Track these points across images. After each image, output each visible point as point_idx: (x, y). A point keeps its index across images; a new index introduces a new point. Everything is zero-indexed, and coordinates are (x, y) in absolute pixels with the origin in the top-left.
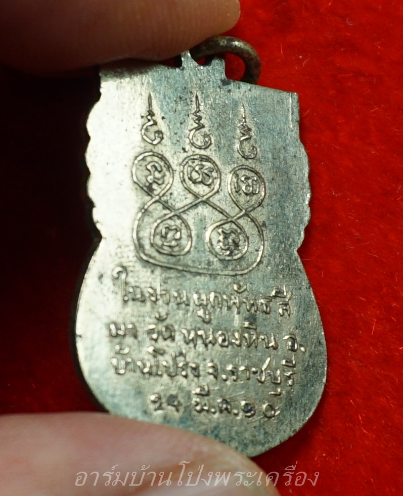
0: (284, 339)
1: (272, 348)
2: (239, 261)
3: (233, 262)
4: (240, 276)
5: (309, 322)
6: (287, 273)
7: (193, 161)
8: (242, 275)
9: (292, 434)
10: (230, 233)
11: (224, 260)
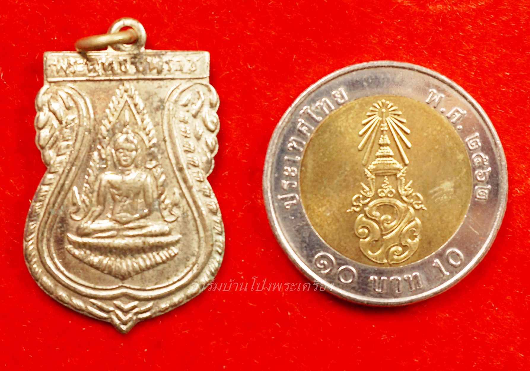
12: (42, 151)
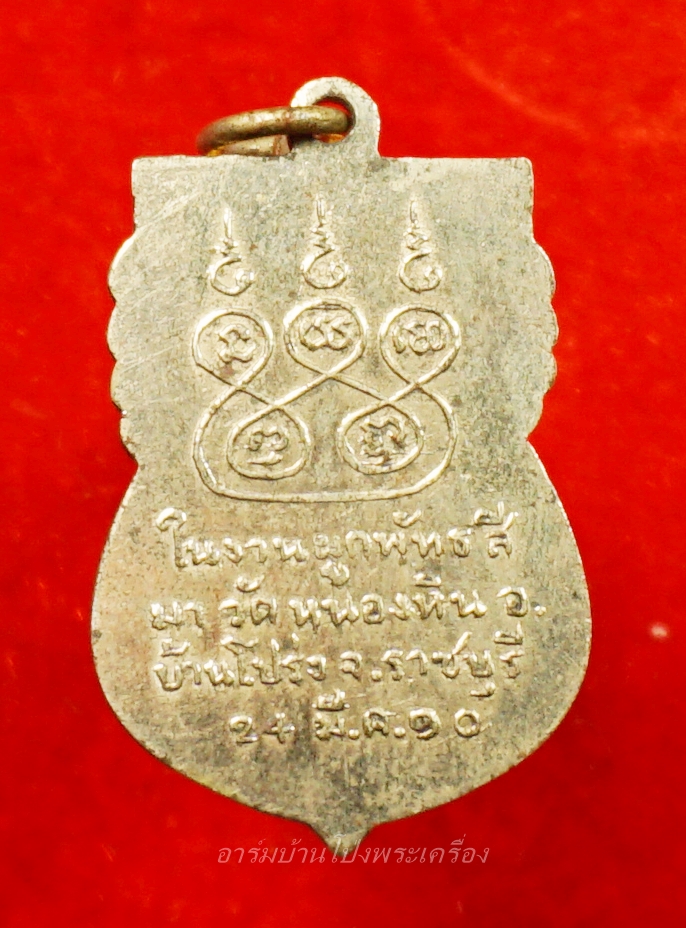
0: (499, 595)
1: (472, 616)
2: (404, 471)
3: (392, 474)
4: (406, 498)
5: (552, 562)
6: (504, 480)
7: (310, 312)
8: (410, 495)
9: (516, 762)
10: (385, 426)
11: (374, 474)
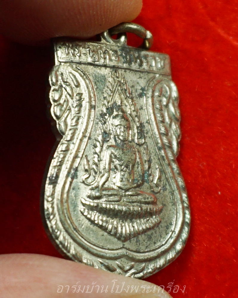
12: (57, 122)
